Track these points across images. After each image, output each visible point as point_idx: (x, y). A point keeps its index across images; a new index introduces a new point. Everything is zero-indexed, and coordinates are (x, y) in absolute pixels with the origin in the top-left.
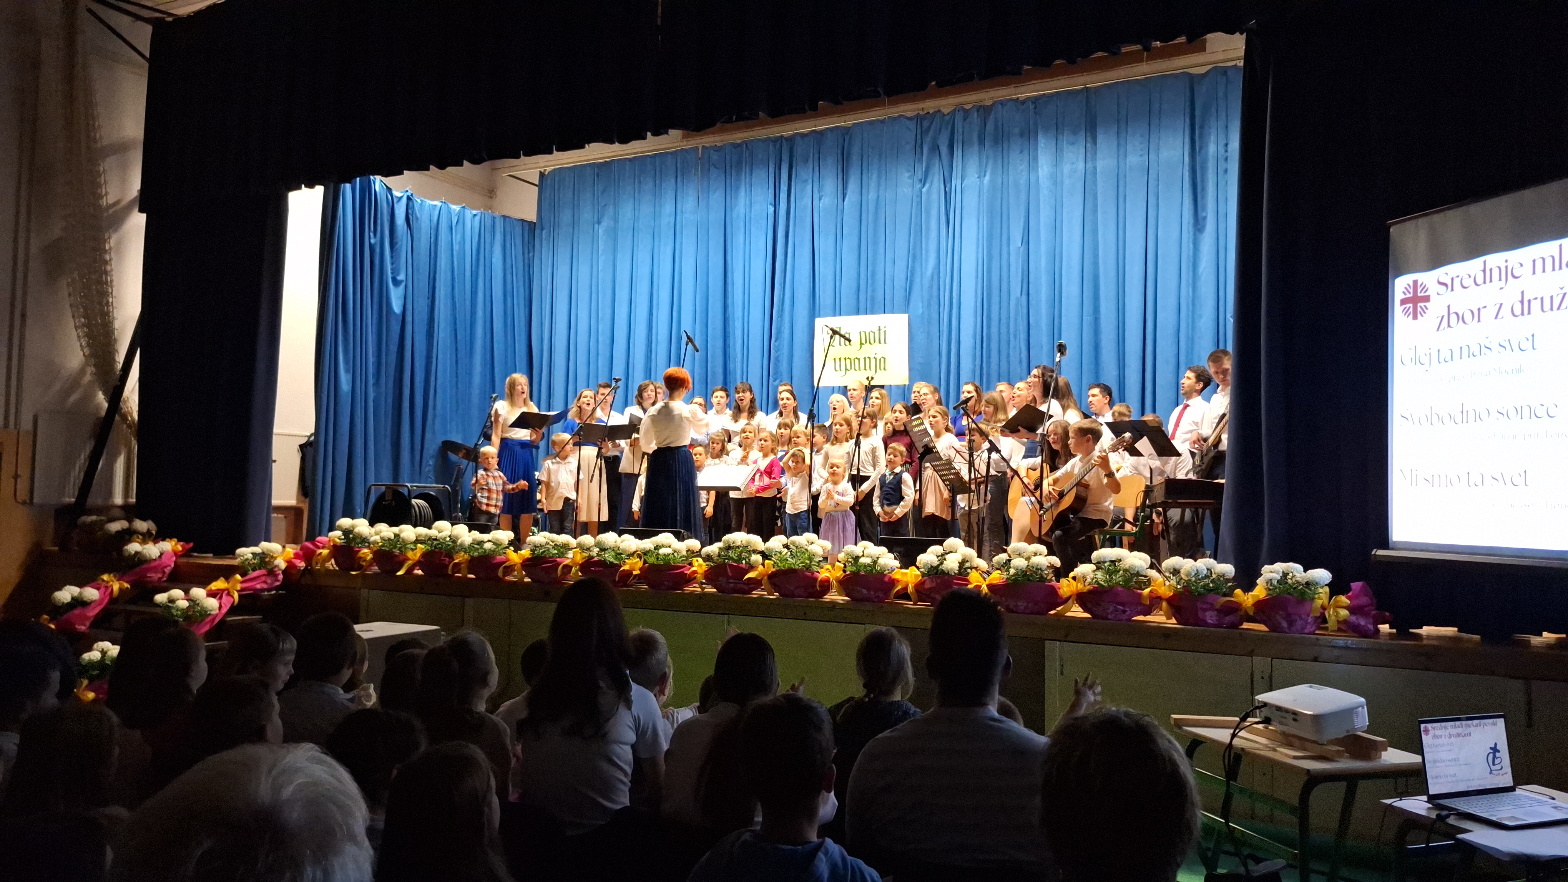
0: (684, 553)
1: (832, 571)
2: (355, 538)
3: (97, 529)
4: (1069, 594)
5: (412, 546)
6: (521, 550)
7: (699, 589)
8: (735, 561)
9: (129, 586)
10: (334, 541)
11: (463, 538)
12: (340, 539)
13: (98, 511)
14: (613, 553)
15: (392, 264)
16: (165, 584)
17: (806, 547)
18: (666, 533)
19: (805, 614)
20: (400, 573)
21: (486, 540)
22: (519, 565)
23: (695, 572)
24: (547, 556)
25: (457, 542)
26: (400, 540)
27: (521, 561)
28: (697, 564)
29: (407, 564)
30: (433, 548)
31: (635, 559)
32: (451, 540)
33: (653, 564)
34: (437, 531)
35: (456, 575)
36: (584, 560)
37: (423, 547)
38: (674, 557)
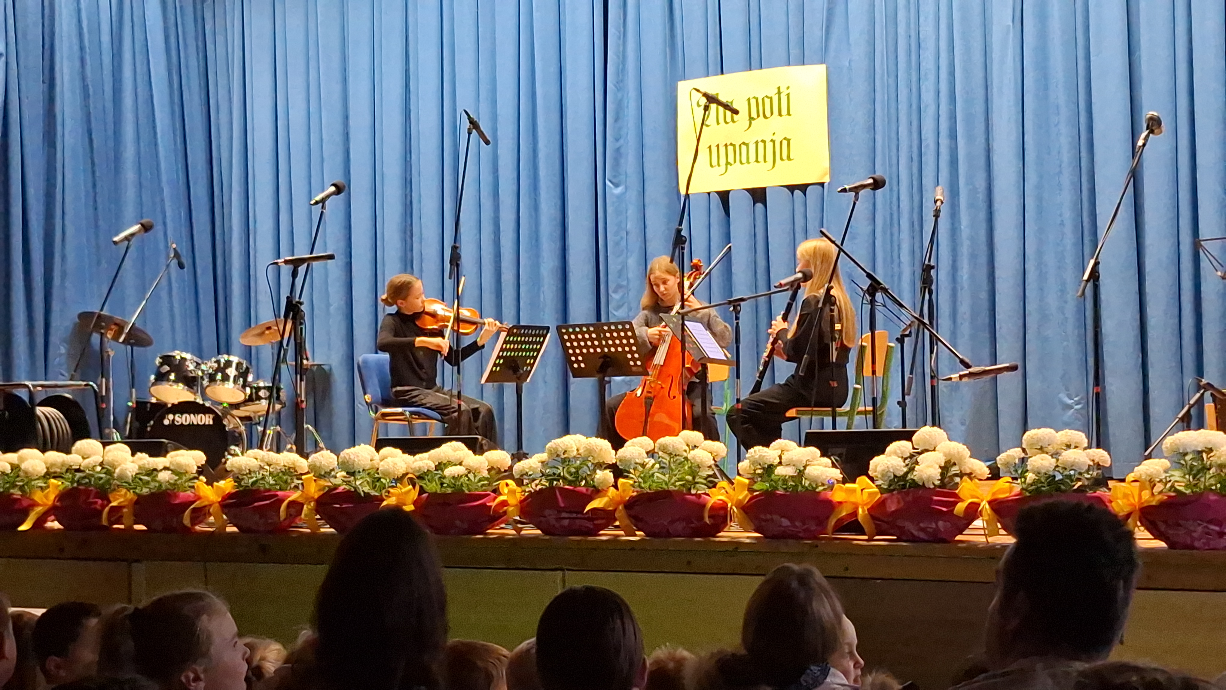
0: (485, 474)
1: (731, 491)
4: (1127, 510)
5: (41, 483)
6: (218, 482)
7: (514, 532)
8: (570, 483)
11: (123, 466)
14: (368, 480)
17: (685, 454)
18: (454, 443)
19: (689, 563)
20: (23, 528)
21: (160, 467)
22: (217, 505)
23: (504, 503)
24: (262, 489)
25: (114, 472)
26: (21, 473)
27: (220, 500)
28: (506, 490)
29: (34, 513)
30: (75, 485)
31: (405, 487)
32: (105, 470)
33: (435, 494)
34: (80, 457)
35: (115, 526)
36: (322, 493)
37: (60, 483)
38: (469, 479)
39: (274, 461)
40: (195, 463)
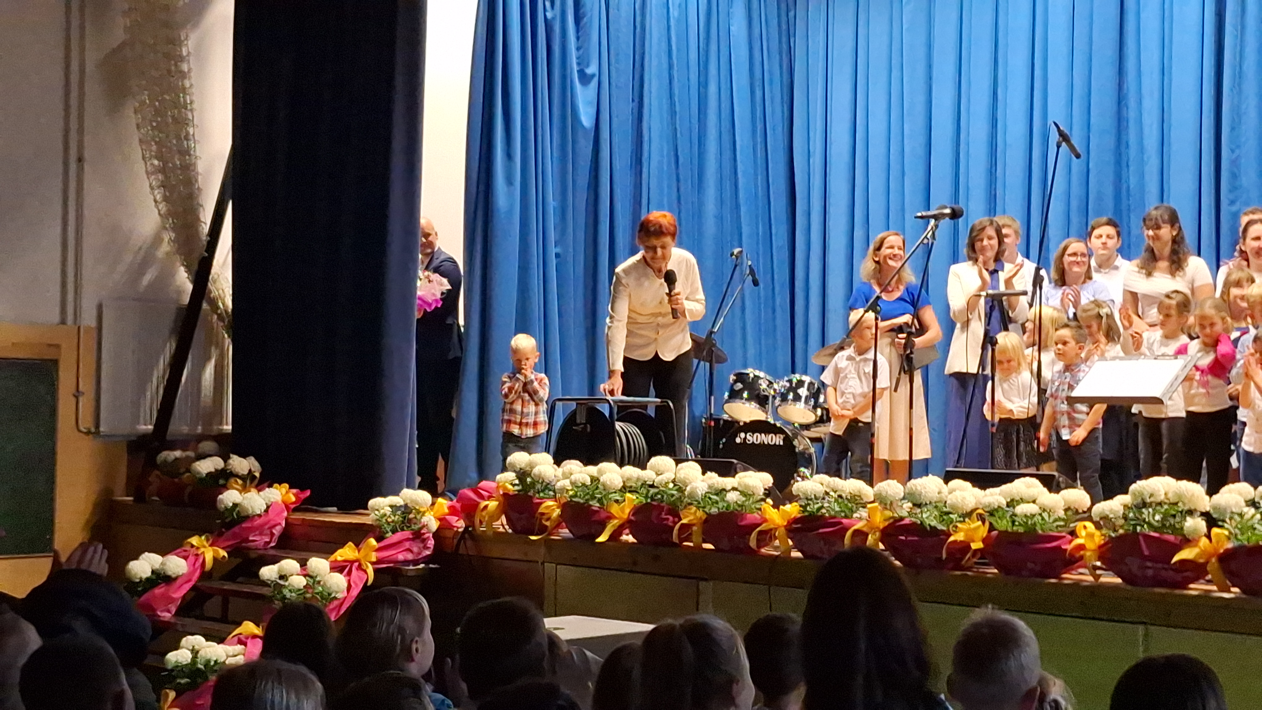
0: (1061, 514)
2: (533, 484)
3: (182, 470)
5: (618, 497)
6: (784, 505)
7: (1090, 578)
8: (1156, 529)
9: (226, 555)
10: (505, 488)
11: (694, 484)
12: (511, 484)
13: (183, 443)
14: (936, 513)
15: (578, 49)
16: (272, 552)
18: (1028, 479)
20: (600, 539)
21: (729, 488)
22: (783, 529)
23: (1081, 547)
24: (827, 515)
25: (685, 490)
26: (599, 486)
27: (785, 524)
28: (1083, 533)
29: (611, 525)
30: (649, 500)
31: (973, 523)
32: (677, 487)
33: (1006, 532)
34: (654, 473)
35: (685, 543)
36: (887, 523)
37: (635, 498)
38: (1043, 519)
39: (840, 487)
40: (761, 485)
